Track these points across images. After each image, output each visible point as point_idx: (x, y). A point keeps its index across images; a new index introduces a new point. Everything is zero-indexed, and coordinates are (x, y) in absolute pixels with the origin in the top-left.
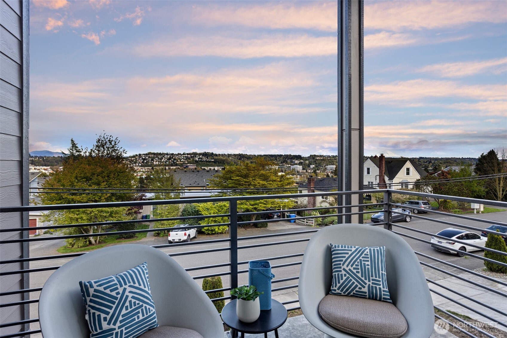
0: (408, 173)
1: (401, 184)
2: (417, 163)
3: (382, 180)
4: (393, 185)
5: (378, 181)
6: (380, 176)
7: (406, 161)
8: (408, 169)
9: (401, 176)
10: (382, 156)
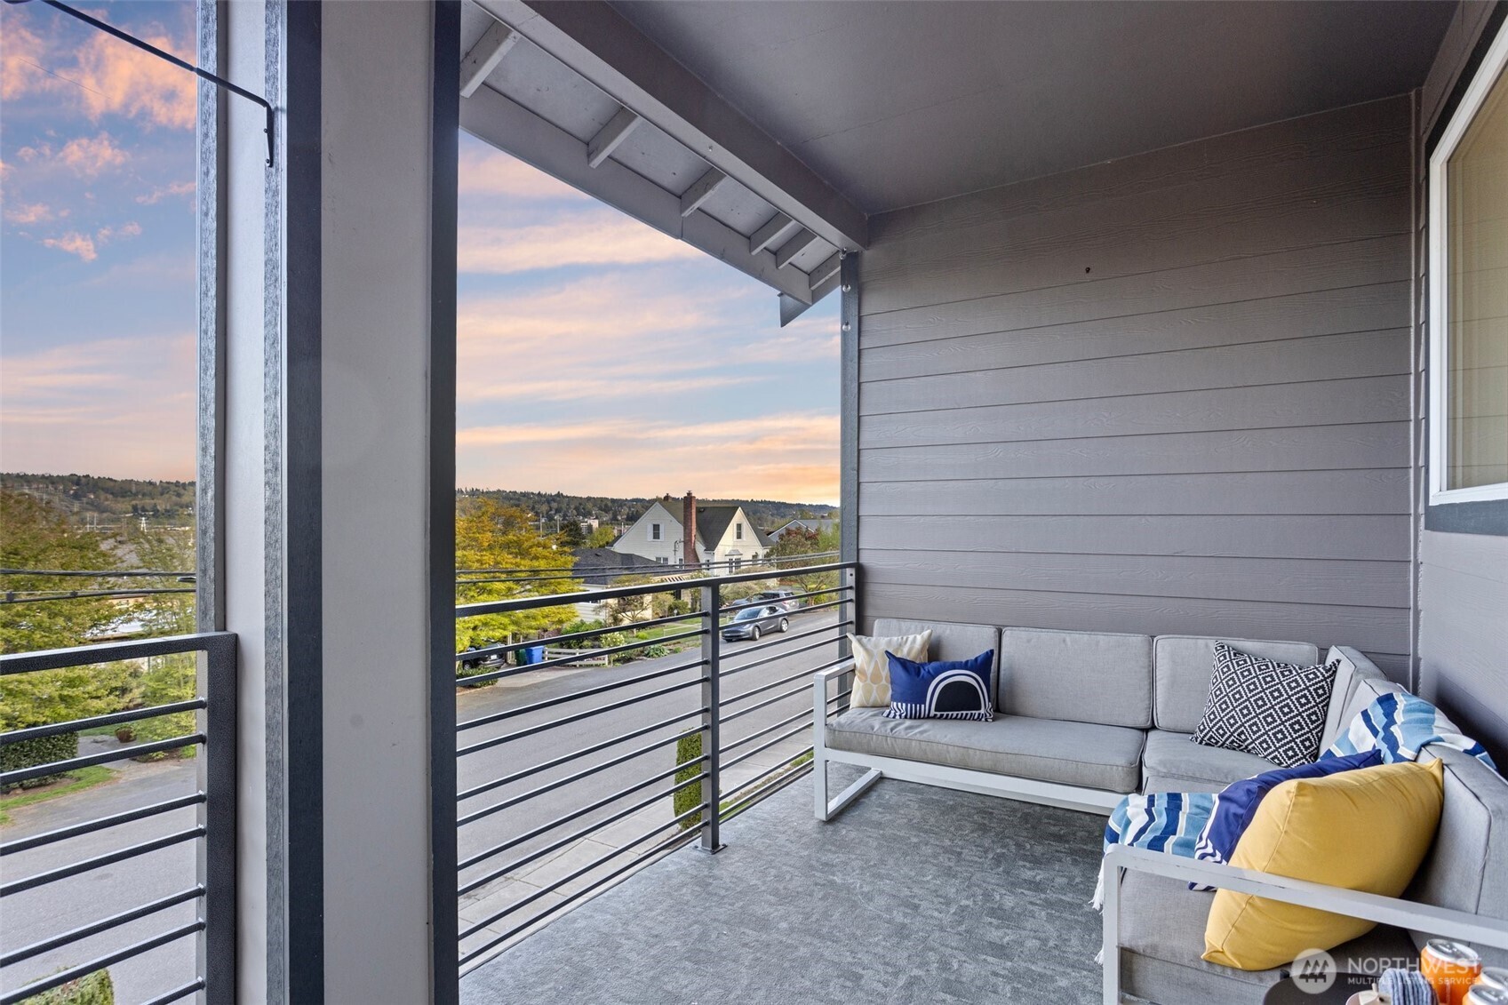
0: (739, 536)
1: (728, 565)
2: (759, 512)
3: (690, 552)
4: (715, 566)
5: (681, 554)
6: (685, 543)
7: (736, 508)
8: (739, 526)
9: (727, 542)
10: (689, 499)
